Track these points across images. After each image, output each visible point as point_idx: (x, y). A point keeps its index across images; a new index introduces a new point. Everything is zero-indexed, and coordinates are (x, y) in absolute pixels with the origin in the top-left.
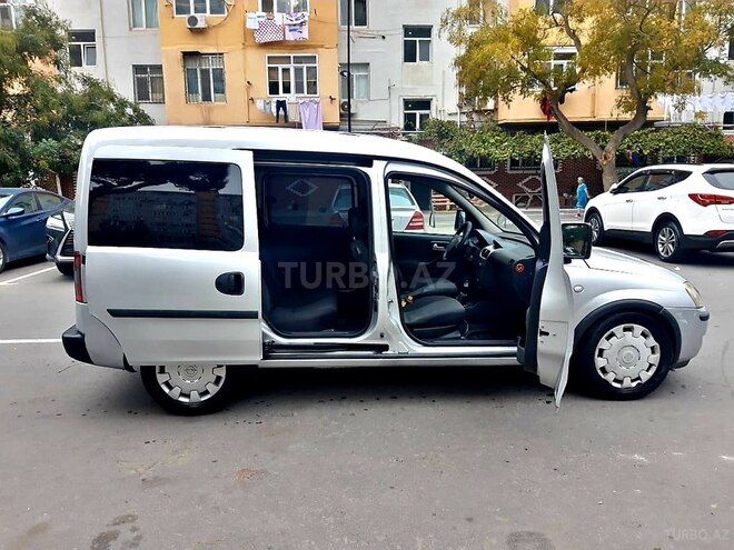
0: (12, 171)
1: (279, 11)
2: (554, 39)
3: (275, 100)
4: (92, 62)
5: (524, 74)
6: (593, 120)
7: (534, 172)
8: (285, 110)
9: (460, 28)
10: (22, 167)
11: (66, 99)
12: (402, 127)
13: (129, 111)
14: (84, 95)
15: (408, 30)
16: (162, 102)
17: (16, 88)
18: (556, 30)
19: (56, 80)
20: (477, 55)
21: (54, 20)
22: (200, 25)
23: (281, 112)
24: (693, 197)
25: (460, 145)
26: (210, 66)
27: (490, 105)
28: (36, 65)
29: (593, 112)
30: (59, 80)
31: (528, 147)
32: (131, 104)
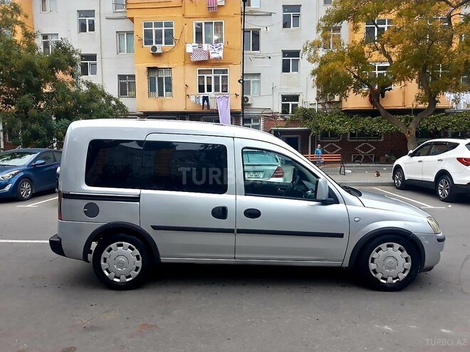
0: (42, 138)
1: (206, 43)
2: (375, 58)
3: (202, 96)
4: (94, 73)
5: (355, 80)
6: (403, 108)
7: (365, 141)
8: (208, 102)
9: (315, 53)
10: (48, 135)
11: (76, 96)
12: (280, 112)
13: (113, 102)
14: (87, 93)
15: (285, 53)
16: (134, 97)
17: (48, 89)
18: (377, 52)
19: (71, 84)
20: (324, 69)
21: (71, 49)
22: (159, 51)
23: (206, 103)
24: (460, 160)
25: (317, 123)
26: (164, 75)
27: (337, 98)
28: (60, 75)
29: (404, 103)
30: (73, 84)
31: (361, 125)
32: (114, 98)
